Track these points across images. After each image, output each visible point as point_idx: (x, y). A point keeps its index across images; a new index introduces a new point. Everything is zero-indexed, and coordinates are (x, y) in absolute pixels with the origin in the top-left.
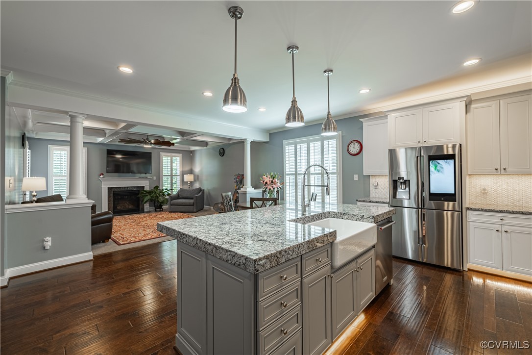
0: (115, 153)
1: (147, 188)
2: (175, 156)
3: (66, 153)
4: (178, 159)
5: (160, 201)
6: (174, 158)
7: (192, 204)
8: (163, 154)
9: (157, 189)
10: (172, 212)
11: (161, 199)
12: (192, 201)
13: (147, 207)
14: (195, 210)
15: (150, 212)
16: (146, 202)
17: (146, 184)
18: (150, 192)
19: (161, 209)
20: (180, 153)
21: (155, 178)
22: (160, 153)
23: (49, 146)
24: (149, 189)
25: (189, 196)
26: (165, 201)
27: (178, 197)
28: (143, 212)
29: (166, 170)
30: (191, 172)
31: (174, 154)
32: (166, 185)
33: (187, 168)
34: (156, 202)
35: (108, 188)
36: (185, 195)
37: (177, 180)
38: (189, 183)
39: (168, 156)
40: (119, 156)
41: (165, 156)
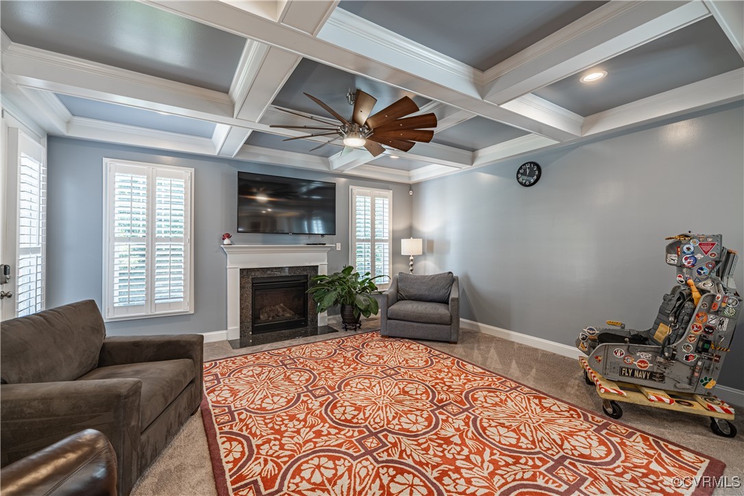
0: (255, 190)
1: (324, 271)
2: (380, 196)
3: (145, 180)
4: (387, 201)
5: (362, 308)
6: (377, 199)
7: (448, 319)
8: (356, 189)
9: (349, 274)
10: (389, 337)
11: (361, 300)
12: (441, 310)
13: (323, 319)
14: (453, 338)
15: (329, 330)
16: (322, 310)
17: (321, 262)
18: (334, 281)
19: (358, 325)
20: (389, 189)
21: (339, 247)
22: (350, 187)
23: (105, 160)
24: (328, 272)
25: (427, 293)
26: (373, 306)
27: (399, 297)
28: (315, 332)
29: (361, 230)
30: (411, 233)
31: (377, 191)
32: (361, 265)
33: (402, 225)
34: (348, 308)
35: (242, 270)
36: (413, 291)
37: (384, 250)
38: (412, 258)
39: (365, 195)
40: (262, 198)
41: (360, 194)
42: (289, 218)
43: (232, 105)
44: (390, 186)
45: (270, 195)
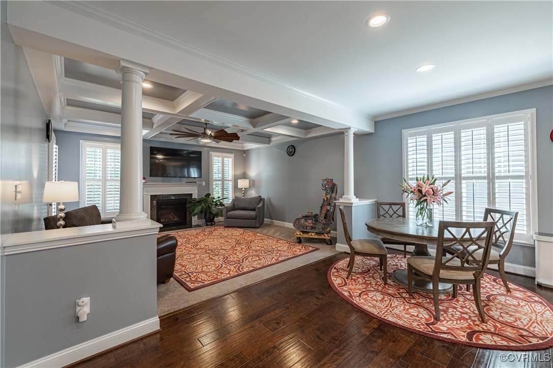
0: (156, 152)
1: (195, 196)
2: (227, 157)
3: (101, 151)
4: (230, 160)
5: (214, 213)
6: (225, 159)
7: (254, 217)
8: (213, 154)
9: (209, 197)
10: (228, 227)
11: (214, 210)
12: (253, 213)
13: (195, 220)
14: (257, 225)
15: (198, 226)
16: (194, 215)
17: (194, 192)
18: (200, 202)
19: (213, 223)
21: (204, 184)
22: (210, 152)
23: (81, 141)
24: (198, 196)
25: (248, 206)
26: (220, 212)
27: (234, 207)
28: (191, 226)
29: (216, 175)
30: (244, 176)
31: (225, 155)
32: (216, 194)
33: (239, 172)
34: (208, 214)
35: (151, 196)
36: (242, 206)
37: (230, 185)
38: (243, 189)
39: (219, 156)
40: (160, 157)
41: (215, 156)
42: (175, 167)
43: (153, 124)
44: (233, 152)
45: (164, 155)
